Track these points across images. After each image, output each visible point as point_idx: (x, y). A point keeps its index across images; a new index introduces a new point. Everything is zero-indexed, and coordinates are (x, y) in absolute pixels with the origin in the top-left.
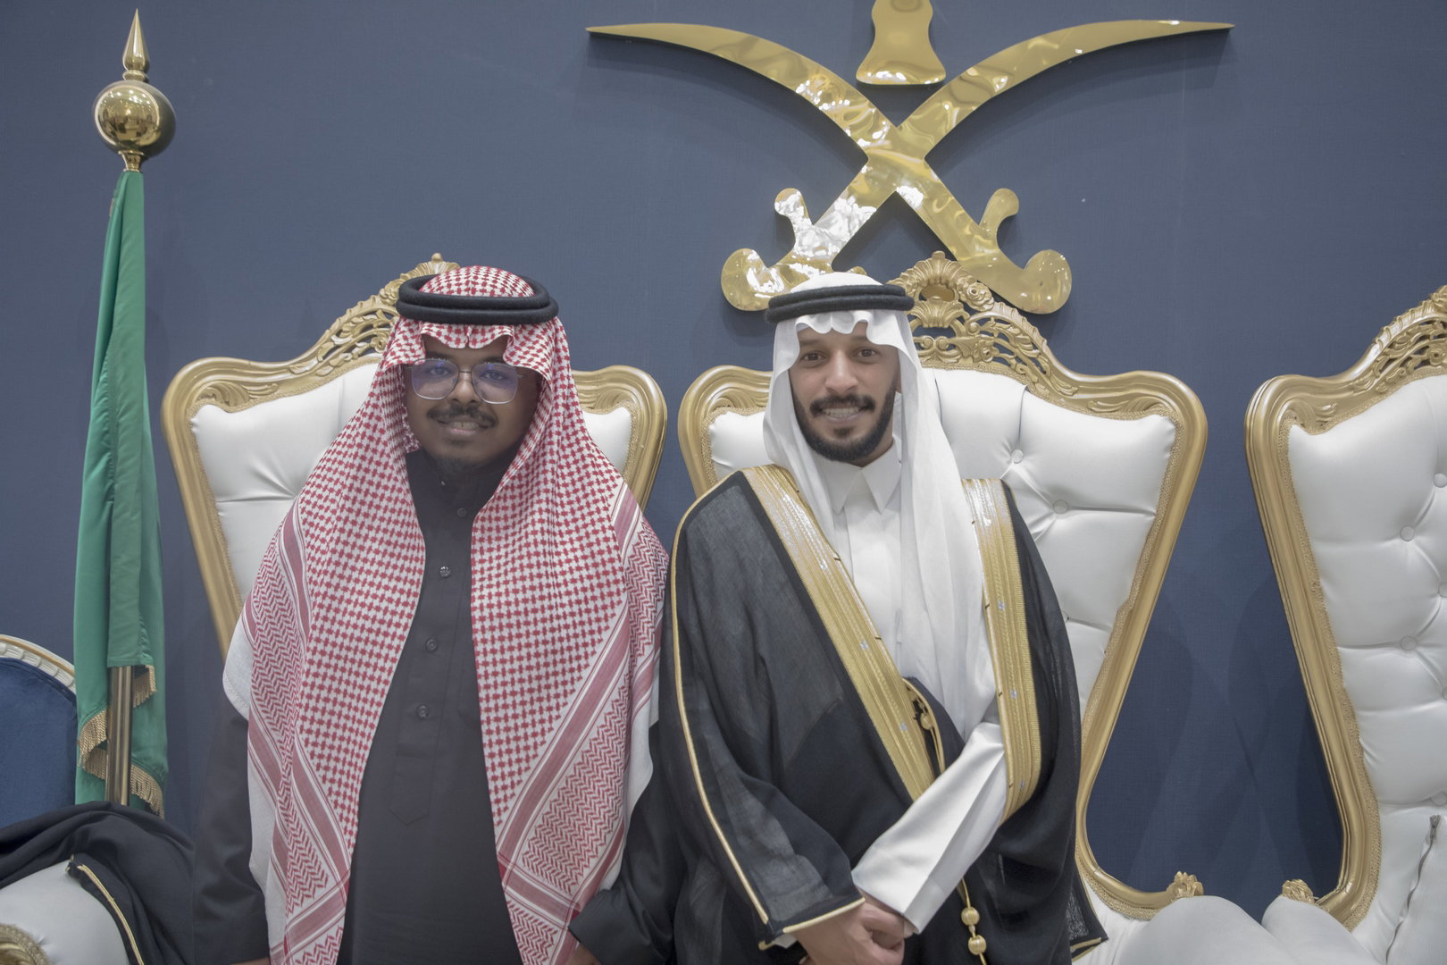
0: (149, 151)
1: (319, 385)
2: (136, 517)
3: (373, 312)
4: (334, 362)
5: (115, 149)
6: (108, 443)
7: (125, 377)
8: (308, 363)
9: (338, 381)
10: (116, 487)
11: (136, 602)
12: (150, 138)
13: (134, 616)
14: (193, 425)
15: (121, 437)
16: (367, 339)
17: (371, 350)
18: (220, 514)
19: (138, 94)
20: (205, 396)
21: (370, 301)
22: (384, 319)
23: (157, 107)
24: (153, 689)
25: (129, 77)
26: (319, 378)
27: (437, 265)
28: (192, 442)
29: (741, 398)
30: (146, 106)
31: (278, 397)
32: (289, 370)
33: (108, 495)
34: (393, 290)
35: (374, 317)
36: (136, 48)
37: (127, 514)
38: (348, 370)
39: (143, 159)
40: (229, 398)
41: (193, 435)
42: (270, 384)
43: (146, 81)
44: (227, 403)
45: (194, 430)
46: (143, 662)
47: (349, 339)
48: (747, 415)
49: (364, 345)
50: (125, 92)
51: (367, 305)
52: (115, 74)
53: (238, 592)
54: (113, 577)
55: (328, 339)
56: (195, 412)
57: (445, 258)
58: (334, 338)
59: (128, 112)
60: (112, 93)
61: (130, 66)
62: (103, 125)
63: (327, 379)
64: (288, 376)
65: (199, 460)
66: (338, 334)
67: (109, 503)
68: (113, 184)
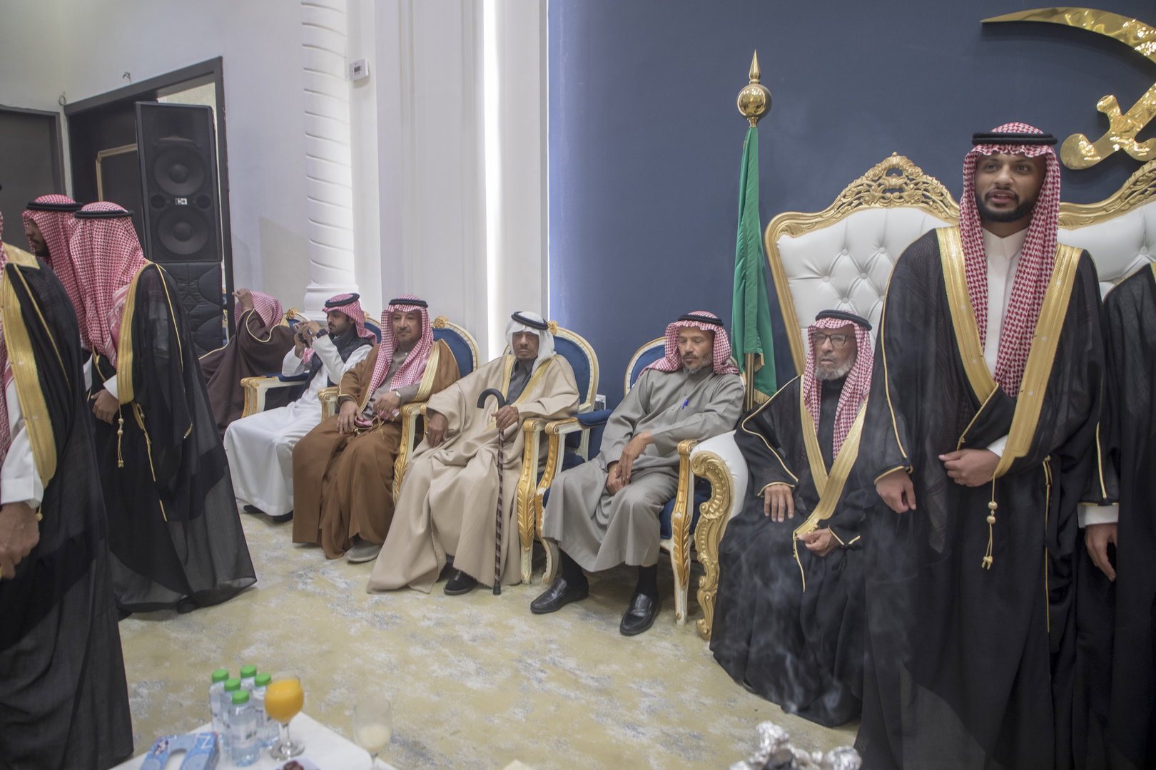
0: (760, 117)
1: (835, 222)
2: (756, 287)
3: (862, 185)
4: (842, 211)
5: (746, 117)
6: (744, 254)
7: (750, 224)
8: (830, 212)
9: (845, 220)
10: (747, 273)
11: (756, 325)
12: (762, 110)
13: (755, 332)
14: (777, 244)
15: (749, 251)
16: (859, 198)
17: (860, 204)
18: (790, 285)
19: (756, 90)
20: (782, 231)
21: (860, 180)
22: (867, 188)
23: (764, 95)
24: (763, 363)
25: (752, 83)
26: (835, 219)
27: (895, 158)
28: (777, 252)
29: (1070, 221)
30: (759, 96)
31: (815, 230)
32: (821, 216)
33: (744, 277)
34: (872, 173)
35: (862, 187)
36: (755, 68)
37: (752, 286)
38: (849, 214)
39: (758, 120)
40: (792, 231)
41: (778, 249)
42: (812, 223)
43: (759, 83)
44: (793, 234)
45: (778, 247)
46: (758, 352)
47: (849, 199)
48: (1073, 229)
49: (857, 202)
50: (750, 90)
51: (859, 181)
52: (746, 82)
53: (798, 321)
54: (746, 314)
55: (840, 199)
56: (778, 239)
57: (899, 154)
58: (842, 199)
59: (751, 100)
60: (745, 92)
61: (752, 77)
62: (741, 107)
63: (839, 219)
64: (820, 219)
65: (780, 261)
66: (844, 197)
67: (744, 281)
68: (745, 134)
